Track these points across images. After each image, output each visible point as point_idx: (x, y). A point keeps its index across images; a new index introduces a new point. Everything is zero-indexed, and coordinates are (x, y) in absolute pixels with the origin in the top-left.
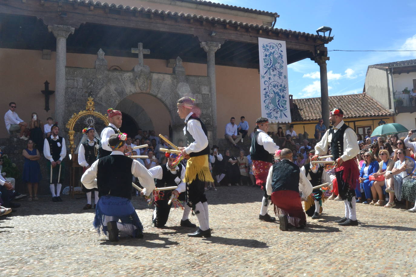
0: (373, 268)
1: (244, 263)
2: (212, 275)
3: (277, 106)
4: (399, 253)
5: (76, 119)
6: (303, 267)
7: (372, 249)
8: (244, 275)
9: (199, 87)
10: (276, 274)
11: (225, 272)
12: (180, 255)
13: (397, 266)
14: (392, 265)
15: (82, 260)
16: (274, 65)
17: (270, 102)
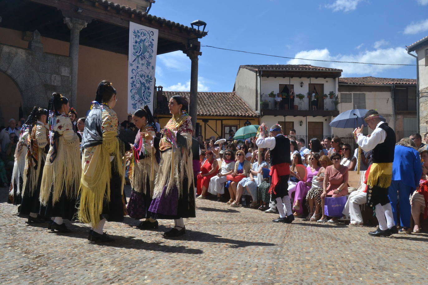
0: (215, 269)
1: (84, 266)
2: (46, 280)
3: (142, 98)
4: (242, 254)
6: (147, 269)
7: (219, 249)
8: (82, 278)
9: (58, 67)
10: (116, 277)
11: (61, 276)
12: (13, 258)
13: (237, 267)
14: (233, 266)
16: (144, 54)
17: (136, 92)
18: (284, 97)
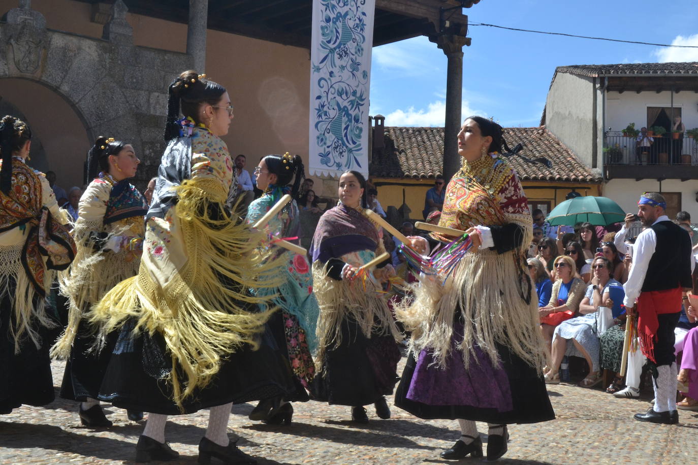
3: (342, 140)
16: (345, 44)
17: (329, 127)
18: (658, 136)
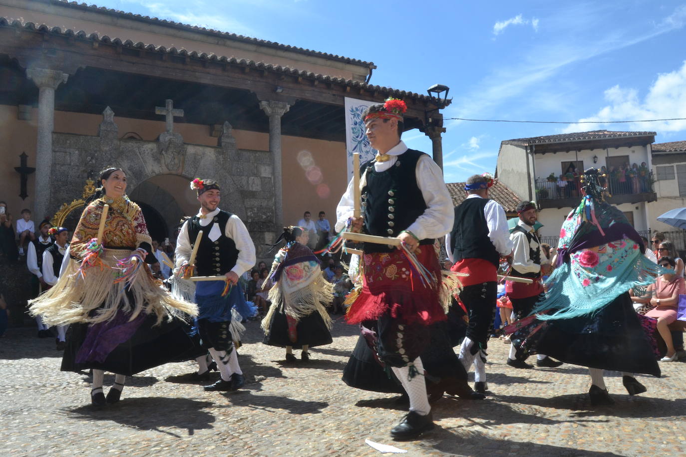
5: (67, 212)
9: (257, 166)
15: (56, 431)
